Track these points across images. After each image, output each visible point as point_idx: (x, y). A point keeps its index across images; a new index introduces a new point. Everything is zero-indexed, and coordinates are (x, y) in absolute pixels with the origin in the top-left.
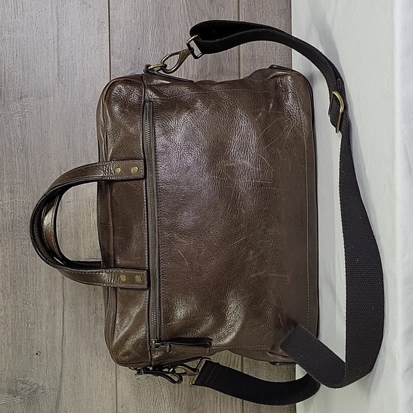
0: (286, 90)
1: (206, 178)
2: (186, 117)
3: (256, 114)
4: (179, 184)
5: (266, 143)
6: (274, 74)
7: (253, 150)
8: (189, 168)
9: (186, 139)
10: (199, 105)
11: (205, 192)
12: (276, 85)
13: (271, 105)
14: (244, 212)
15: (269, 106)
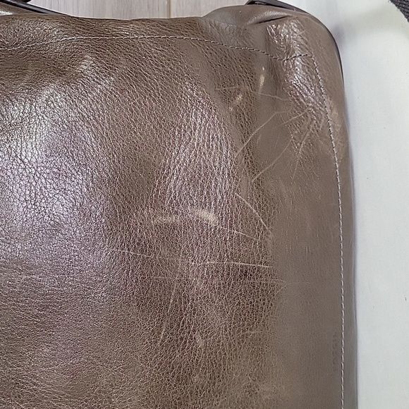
0: (289, 51)
1: (101, 256)
2: (51, 94)
3: (227, 98)
4: (29, 269)
5: (253, 167)
6: (259, 17)
7: (222, 185)
8: (57, 227)
9: (53, 150)
10: (86, 65)
11: (101, 293)
12: (268, 40)
13: (262, 79)
14: (200, 342)
15: (257, 81)
